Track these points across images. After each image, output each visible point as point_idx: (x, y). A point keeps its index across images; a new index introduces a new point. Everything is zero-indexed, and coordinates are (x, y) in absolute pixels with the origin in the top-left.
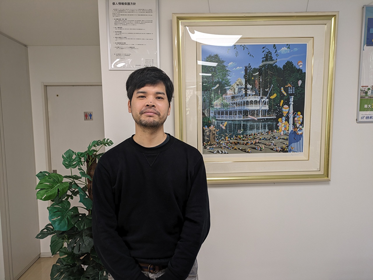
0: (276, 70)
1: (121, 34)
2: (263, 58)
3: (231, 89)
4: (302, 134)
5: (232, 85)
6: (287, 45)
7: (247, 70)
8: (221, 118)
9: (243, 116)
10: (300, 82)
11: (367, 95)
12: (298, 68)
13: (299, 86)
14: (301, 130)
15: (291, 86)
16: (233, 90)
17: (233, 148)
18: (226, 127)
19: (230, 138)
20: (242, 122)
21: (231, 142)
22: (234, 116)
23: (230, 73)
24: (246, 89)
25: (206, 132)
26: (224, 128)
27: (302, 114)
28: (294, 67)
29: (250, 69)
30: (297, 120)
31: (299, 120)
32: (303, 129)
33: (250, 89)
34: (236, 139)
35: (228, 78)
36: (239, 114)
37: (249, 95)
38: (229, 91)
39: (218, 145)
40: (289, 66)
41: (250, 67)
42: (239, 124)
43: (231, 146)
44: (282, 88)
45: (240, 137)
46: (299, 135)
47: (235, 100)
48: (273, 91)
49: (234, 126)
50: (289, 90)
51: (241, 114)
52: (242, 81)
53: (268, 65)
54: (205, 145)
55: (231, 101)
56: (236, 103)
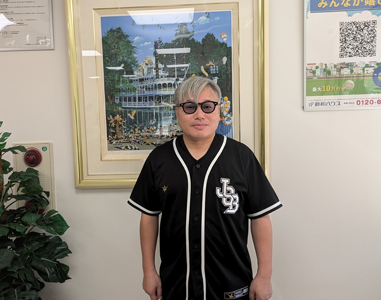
0: (193, 45)
1: (7, 8)
2: (177, 30)
3: (139, 70)
4: (231, 124)
5: (140, 65)
6: (206, 13)
7: (157, 45)
8: (129, 105)
9: (155, 102)
10: (225, 59)
11: (314, 76)
12: (221, 42)
13: (224, 64)
14: (229, 119)
15: (214, 64)
16: (141, 70)
17: (145, 143)
18: (135, 116)
19: (140, 130)
20: (154, 110)
21: (142, 135)
22: (144, 103)
23: (136, 49)
24: (157, 69)
25: (111, 124)
26: (132, 118)
27: (230, 99)
28: (216, 40)
29: (161, 45)
30: (224, 107)
31: (227, 107)
32: (232, 118)
33: (162, 69)
34: (148, 132)
35: (134, 56)
36: (150, 100)
37: (162, 77)
38: (136, 71)
39: (126, 139)
40: (209, 39)
41: (161, 42)
42: (151, 112)
43: (142, 140)
44: (202, 66)
45: (153, 129)
46: (228, 126)
47: (144, 83)
48: (191, 71)
49: (145, 116)
50: (211, 70)
51: (153, 100)
52: (152, 60)
53: (183, 39)
54: (110, 139)
55: (140, 85)
56: (146, 86)
